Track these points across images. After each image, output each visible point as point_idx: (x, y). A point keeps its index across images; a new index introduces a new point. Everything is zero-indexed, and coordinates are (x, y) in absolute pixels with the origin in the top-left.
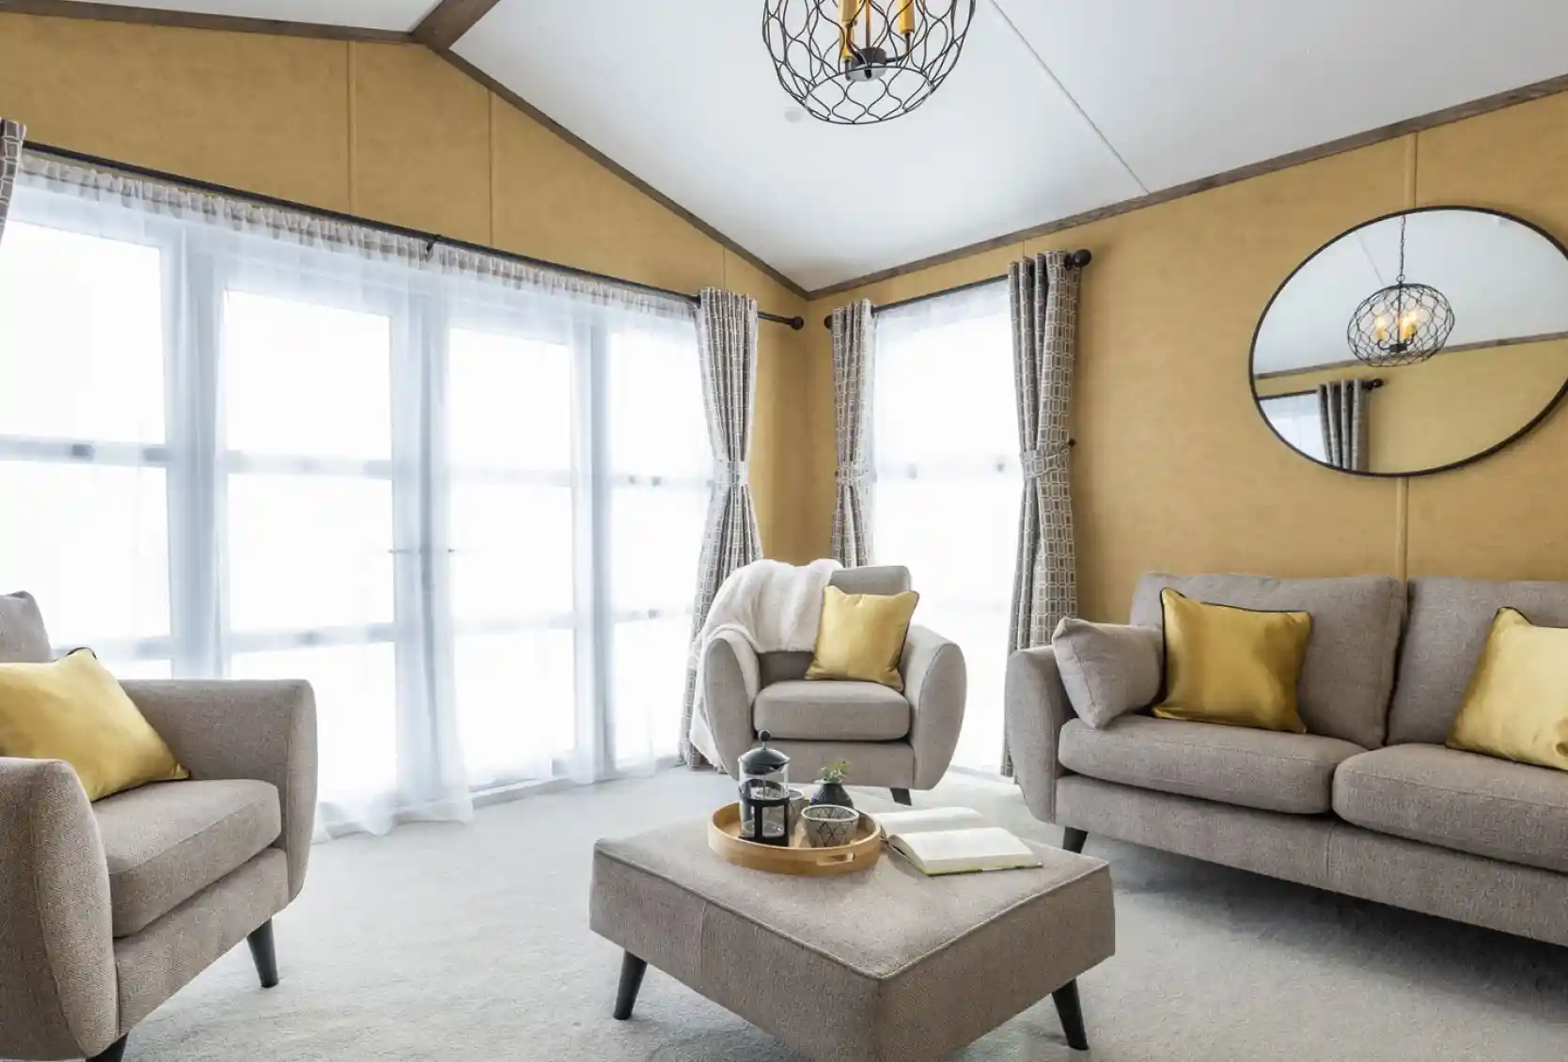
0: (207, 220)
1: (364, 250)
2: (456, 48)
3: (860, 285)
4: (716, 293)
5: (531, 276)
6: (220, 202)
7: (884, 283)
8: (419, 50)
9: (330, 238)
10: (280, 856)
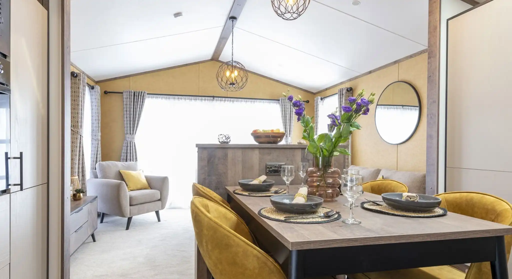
0: (174, 100)
1: (201, 101)
2: (219, 59)
3: (322, 92)
4: (283, 99)
5: (236, 100)
6: (176, 97)
7: (325, 92)
8: (212, 62)
9: (195, 99)
10: (160, 202)
